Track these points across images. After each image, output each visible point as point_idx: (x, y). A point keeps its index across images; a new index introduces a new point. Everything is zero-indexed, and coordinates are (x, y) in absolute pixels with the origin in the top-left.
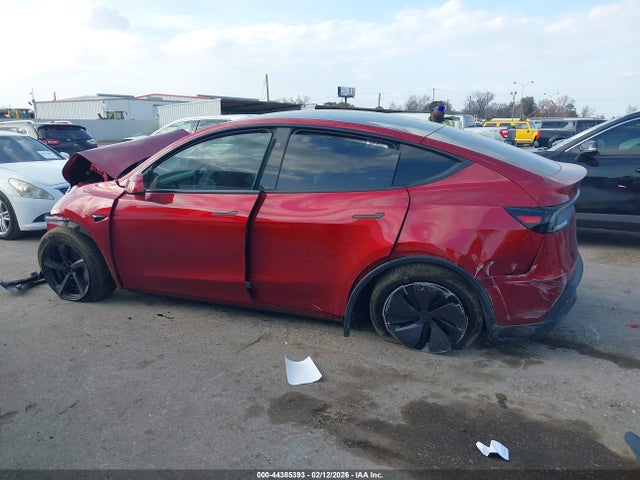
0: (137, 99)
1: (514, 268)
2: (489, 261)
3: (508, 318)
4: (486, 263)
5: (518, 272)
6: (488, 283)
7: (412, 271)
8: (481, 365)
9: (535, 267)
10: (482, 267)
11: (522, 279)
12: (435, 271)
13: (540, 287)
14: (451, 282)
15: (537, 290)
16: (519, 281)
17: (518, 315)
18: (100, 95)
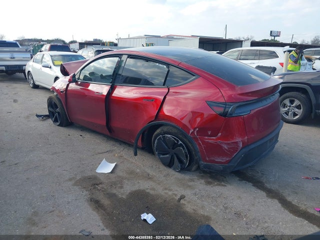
0: (162, 37)
1: (209, 133)
2: (196, 128)
3: (207, 159)
4: (194, 129)
5: (211, 136)
6: (196, 139)
7: (165, 129)
8: (192, 180)
9: (220, 134)
10: (192, 130)
11: (213, 139)
12: (174, 130)
13: (223, 145)
14: (181, 136)
15: (221, 147)
16: (212, 140)
17: (212, 159)
18: (145, 35)
